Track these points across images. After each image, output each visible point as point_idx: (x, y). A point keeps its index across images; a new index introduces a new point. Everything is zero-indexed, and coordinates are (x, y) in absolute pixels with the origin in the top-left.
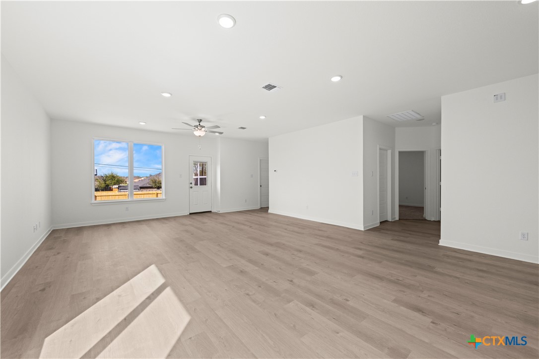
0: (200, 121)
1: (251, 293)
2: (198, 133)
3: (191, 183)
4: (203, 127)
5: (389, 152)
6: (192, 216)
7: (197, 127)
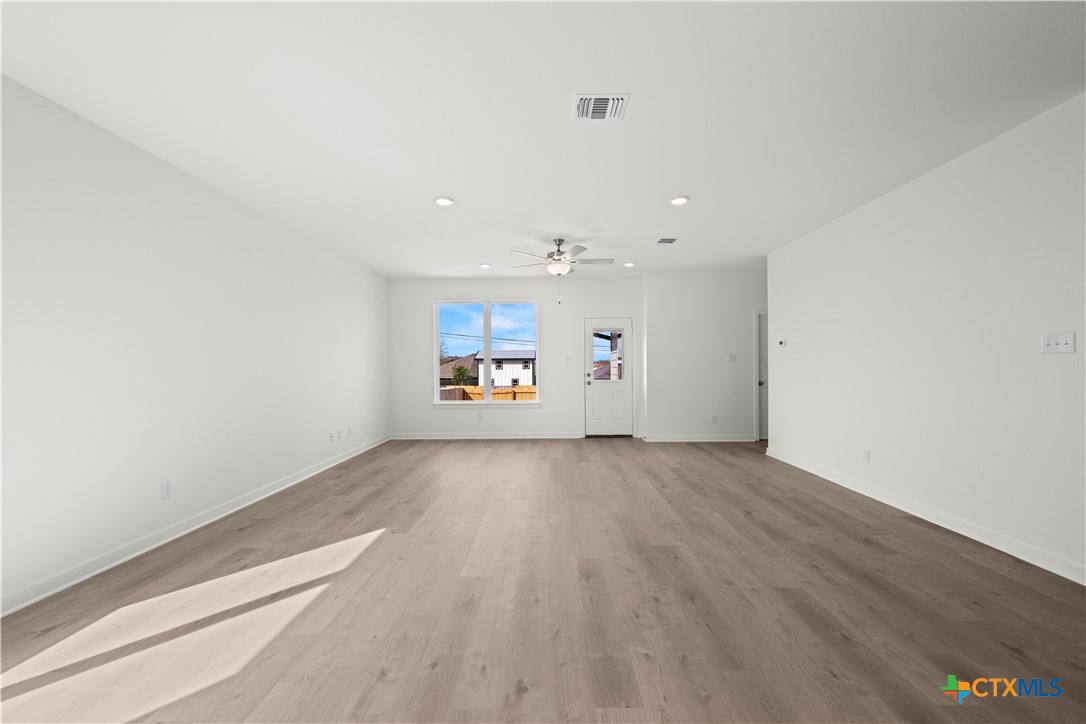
0: (560, 242)
1: (663, 601)
2: (554, 268)
3: (589, 375)
6: (588, 439)
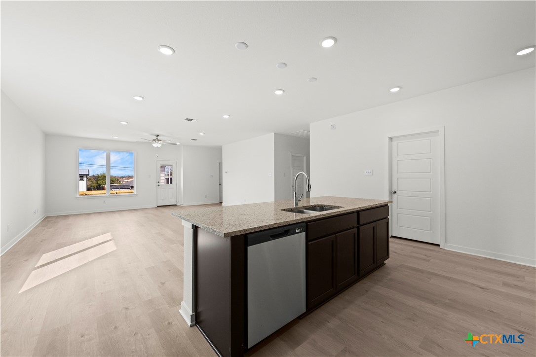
0: (158, 136)
2: (155, 145)
3: (159, 182)
4: (159, 140)
5: (305, 158)
6: (159, 208)
7: (154, 140)
